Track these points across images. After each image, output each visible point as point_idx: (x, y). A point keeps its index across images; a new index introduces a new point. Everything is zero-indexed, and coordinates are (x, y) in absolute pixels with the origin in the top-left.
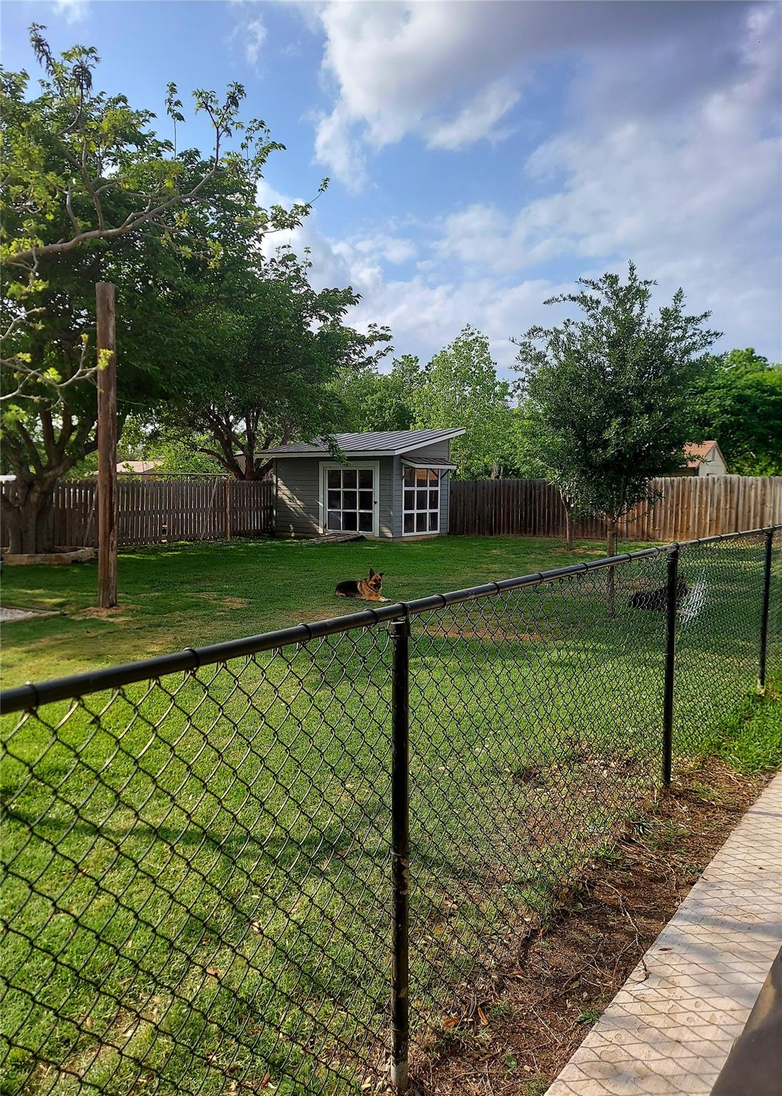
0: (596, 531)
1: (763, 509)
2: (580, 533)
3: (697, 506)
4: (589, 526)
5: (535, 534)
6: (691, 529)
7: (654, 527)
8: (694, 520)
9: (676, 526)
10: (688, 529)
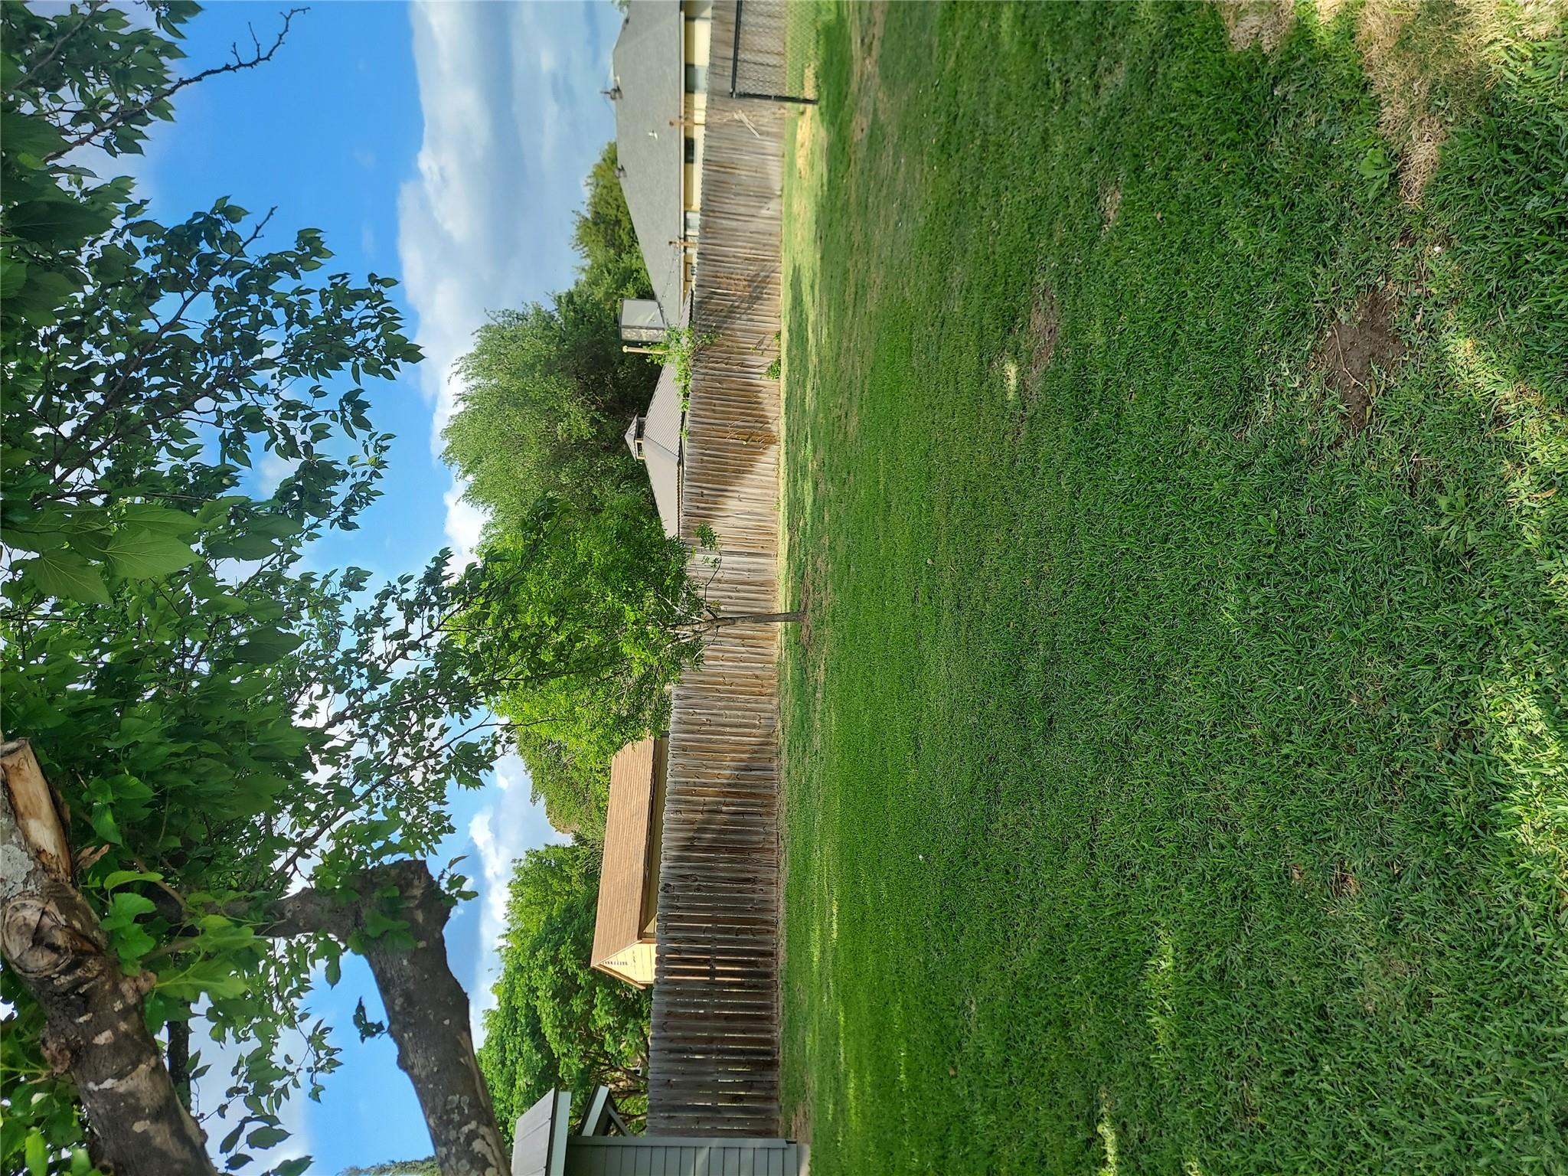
0: (764, 825)
1: (726, 582)
2: (768, 855)
3: (722, 663)
4: (755, 838)
5: (771, 954)
6: (757, 673)
7: (754, 726)
8: (743, 667)
9: (753, 694)
10: (757, 677)
